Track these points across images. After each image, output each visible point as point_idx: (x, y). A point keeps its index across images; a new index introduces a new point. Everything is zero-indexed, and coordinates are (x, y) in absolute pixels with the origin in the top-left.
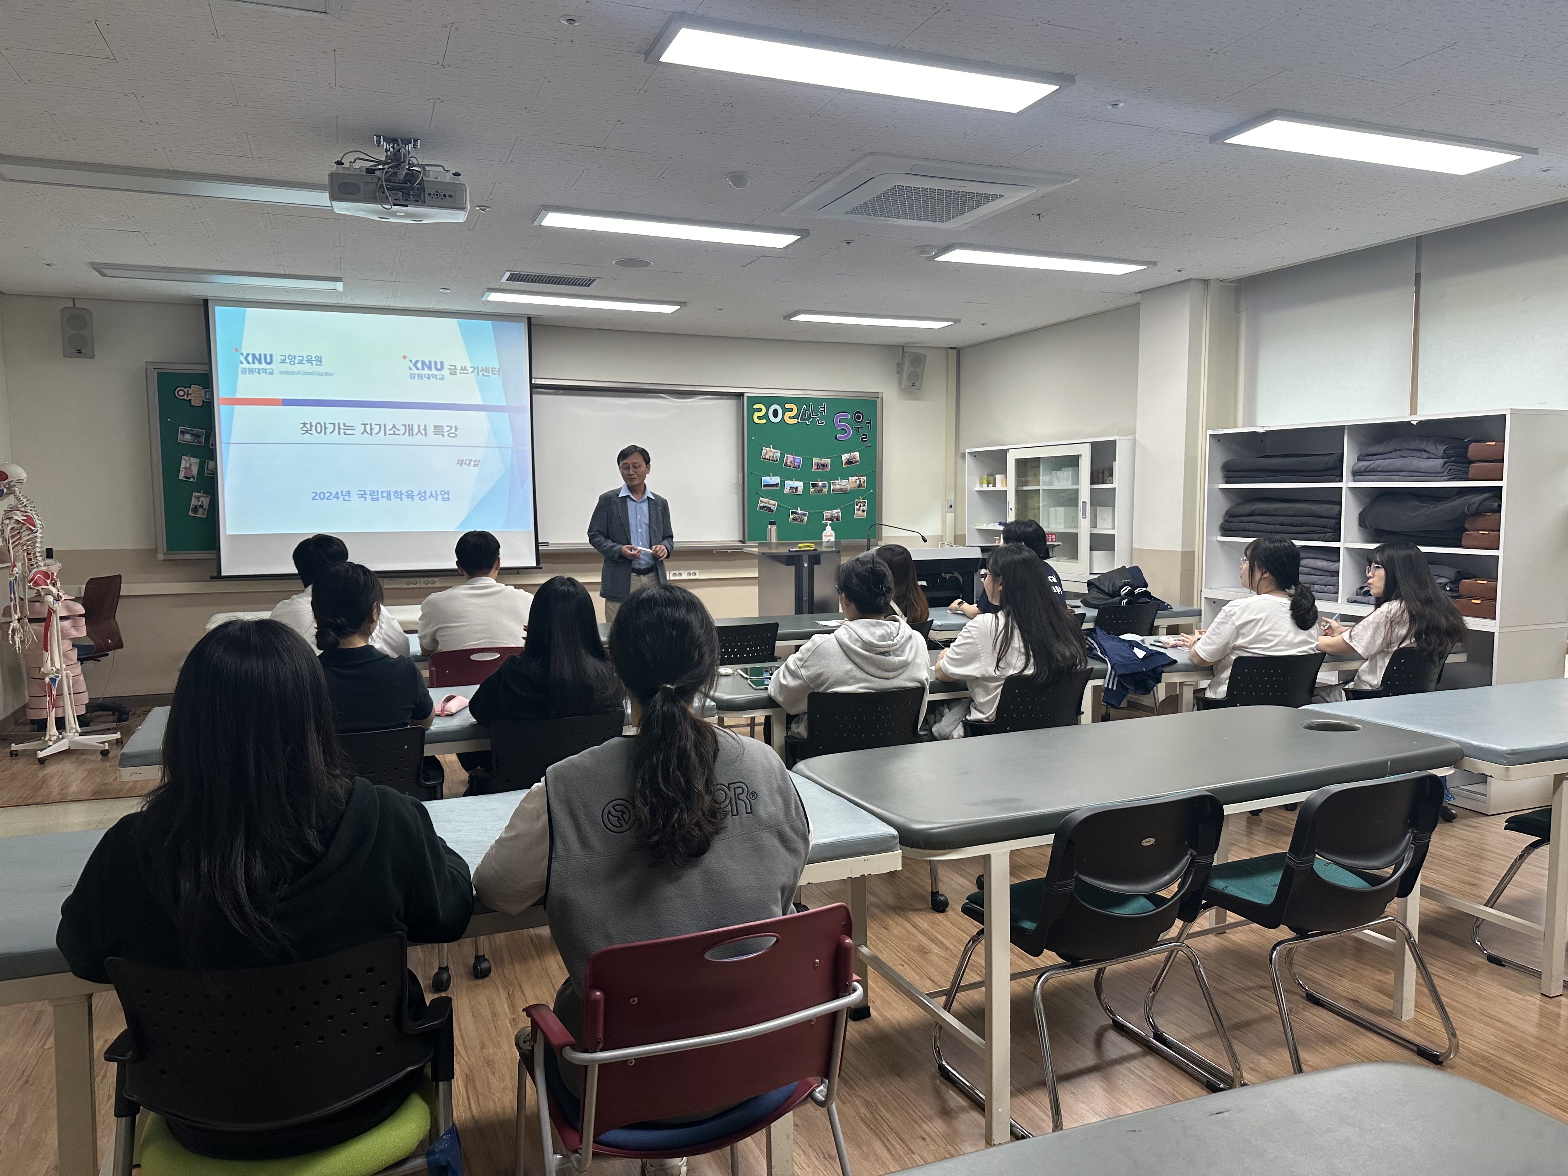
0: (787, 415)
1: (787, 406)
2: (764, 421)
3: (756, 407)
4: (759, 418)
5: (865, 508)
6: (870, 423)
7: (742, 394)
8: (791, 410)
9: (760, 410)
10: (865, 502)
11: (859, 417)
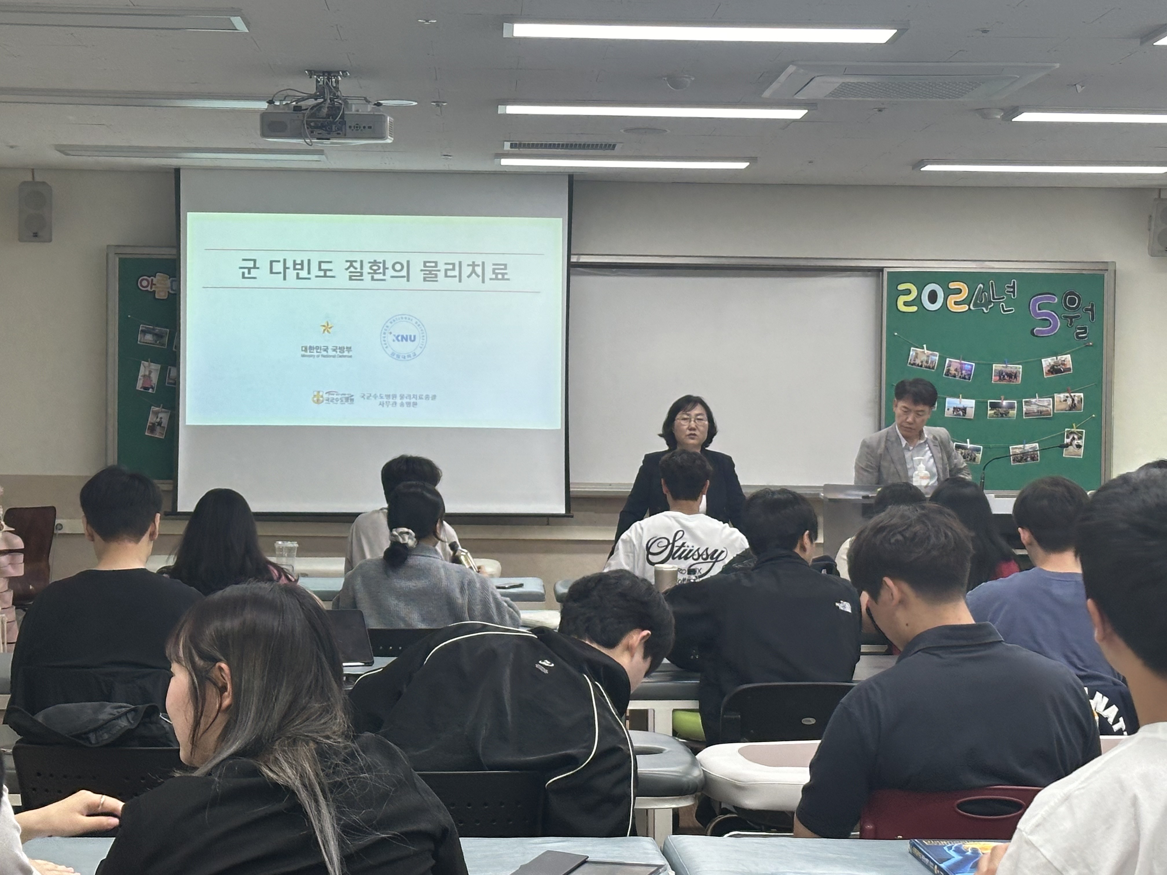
0: (952, 299)
1: (953, 285)
2: (914, 309)
3: (901, 287)
4: (906, 304)
5: (1082, 442)
6: (1091, 310)
7: (881, 270)
8: (959, 291)
9: (908, 292)
10: (1081, 433)
11: (1072, 302)
